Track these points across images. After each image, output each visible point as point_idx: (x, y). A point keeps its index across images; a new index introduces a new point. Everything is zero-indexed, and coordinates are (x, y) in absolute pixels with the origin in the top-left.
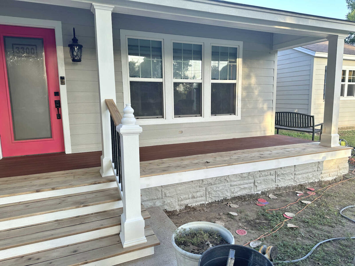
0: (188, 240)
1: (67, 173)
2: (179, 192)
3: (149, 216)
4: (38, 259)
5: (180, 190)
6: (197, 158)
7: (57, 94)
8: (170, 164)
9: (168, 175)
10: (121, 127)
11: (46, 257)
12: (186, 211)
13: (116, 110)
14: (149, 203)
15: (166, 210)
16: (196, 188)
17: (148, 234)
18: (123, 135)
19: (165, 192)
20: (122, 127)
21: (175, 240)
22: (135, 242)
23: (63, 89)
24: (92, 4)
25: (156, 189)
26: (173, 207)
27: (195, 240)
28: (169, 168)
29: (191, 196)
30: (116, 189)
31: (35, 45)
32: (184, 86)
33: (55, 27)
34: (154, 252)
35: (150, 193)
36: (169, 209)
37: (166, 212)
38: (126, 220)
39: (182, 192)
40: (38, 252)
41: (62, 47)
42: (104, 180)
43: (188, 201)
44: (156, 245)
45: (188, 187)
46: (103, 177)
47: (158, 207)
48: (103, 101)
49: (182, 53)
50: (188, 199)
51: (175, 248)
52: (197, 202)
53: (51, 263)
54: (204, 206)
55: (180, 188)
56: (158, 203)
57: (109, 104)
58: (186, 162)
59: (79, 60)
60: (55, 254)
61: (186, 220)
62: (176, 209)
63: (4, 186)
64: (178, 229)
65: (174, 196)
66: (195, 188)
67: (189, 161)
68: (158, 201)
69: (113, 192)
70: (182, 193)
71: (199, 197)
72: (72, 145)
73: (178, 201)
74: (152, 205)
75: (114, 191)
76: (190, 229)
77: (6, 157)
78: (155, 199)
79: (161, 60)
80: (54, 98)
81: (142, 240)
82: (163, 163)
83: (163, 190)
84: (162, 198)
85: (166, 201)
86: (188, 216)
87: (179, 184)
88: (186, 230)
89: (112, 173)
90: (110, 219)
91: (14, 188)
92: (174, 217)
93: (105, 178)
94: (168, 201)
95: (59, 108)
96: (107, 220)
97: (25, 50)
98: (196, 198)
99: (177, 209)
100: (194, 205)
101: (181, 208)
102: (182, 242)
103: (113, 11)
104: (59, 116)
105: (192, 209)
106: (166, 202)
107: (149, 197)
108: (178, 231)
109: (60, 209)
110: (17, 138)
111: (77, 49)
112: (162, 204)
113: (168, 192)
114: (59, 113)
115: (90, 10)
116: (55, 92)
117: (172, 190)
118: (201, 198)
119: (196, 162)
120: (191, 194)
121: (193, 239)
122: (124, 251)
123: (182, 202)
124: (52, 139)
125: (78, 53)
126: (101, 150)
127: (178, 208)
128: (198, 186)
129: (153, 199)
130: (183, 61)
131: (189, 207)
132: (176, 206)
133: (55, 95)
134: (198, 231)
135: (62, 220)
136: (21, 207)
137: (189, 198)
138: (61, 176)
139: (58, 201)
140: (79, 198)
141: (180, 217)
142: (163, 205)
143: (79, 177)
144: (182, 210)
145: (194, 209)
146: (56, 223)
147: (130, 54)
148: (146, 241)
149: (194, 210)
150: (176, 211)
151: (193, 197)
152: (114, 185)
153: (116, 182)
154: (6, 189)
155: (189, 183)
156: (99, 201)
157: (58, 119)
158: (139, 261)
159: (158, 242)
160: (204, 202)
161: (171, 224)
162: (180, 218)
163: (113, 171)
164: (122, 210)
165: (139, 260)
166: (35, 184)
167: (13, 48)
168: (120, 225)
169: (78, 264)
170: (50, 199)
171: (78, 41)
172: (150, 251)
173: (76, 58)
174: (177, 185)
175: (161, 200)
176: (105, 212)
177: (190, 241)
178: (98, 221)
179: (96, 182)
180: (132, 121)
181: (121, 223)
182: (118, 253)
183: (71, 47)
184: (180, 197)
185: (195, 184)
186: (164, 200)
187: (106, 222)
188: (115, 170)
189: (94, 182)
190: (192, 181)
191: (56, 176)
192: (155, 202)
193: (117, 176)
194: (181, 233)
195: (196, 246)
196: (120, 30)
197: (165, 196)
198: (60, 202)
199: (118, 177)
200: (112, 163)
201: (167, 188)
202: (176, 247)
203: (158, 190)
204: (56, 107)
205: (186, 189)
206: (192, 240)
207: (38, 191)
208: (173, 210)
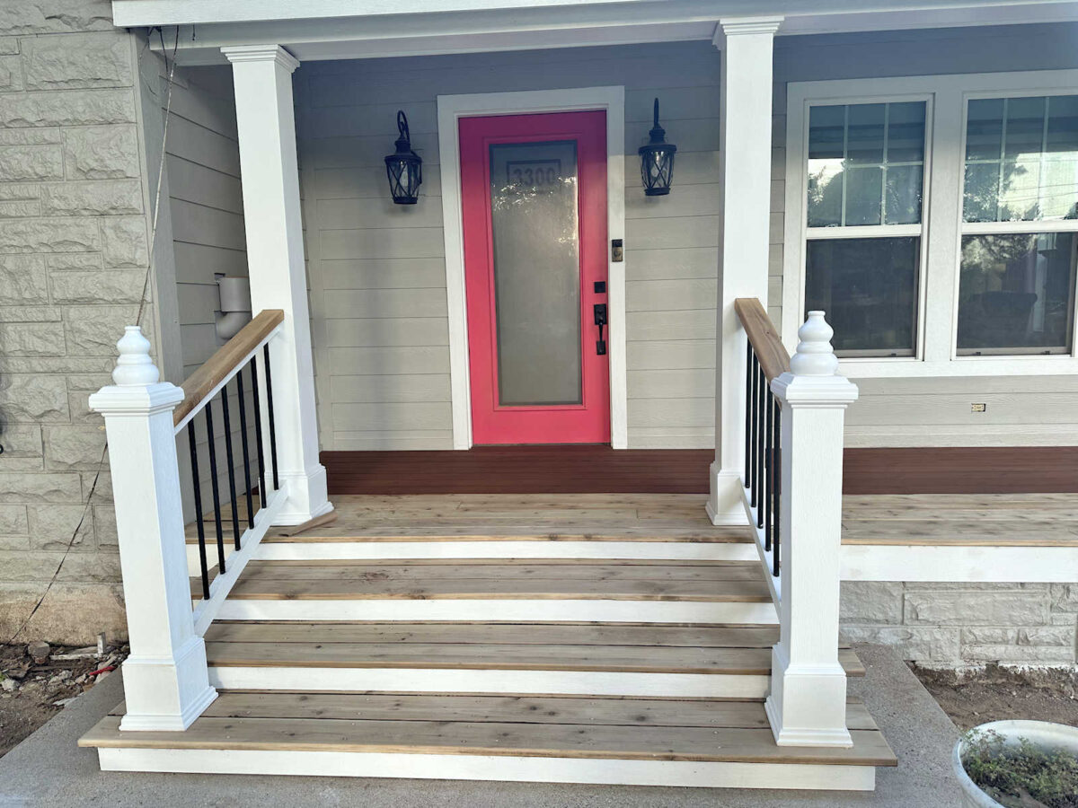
0: (1014, 774)
1: (620, 502)
2: (965, 613)
3: (862, 669)
4: (552, 714)
5: (970, 607)
6: (1044, 506)
7: (601, 287)
8: (937, 513)
9: (931, 549)
10: (790, 382)
11: (569, 713)
12: (989, 681)
13: (767, 328)
14: (855, 629)
15: (913, 662)
16: (1037, 612)
17: (856, 723)
18: (793, 406)
19: (915, 604)
20: (794, 381)
21: (965, 764)
22: (816, 737)
23: (617, 274)
24: (718, 23)
25: (883, 588)
26: (940, 659)
27: (1041, 781)
28: (932, 526)
29: (1016, 636)
30: (756, 568)
31: (558, 161)
32: (987, 245)
33: (607, 104)
34: (874, 785)
35: (863, 597)
36: (924, 662)
37: (916, 669)
38: (790, 666)
39: (977, 614)
40: (552, 696)
41: (623, 157)
42: (717, 534)
43: (1001, 649)
44: (883, 766)
45: (1004, 601)
46: (715, 523)
47: (889, 648)
48: (728, 303)
49: (1004, 132)
50: (1000, 643)
51: (966, 788)
52: (1036, 658)
53: (582, 732)
54: (1064, 678)
55: (972, 602)
56: (888, 637)
57: (746, 314)
58: (999, 515)
59: (665, 191)
60: (591, 712)
61: (987, 711)
62: (952, 668)
63: (481, 513)
64: (976, 732)
65: (948, 623)
66: (1031, 610)
67: (1011, 512)
68: (887, 630)
69: (747, 575)
70: (978, 620)
71: (1049, 644)
72: (630, 426)
73: (963, 642)
74: (865, 636)
75: (748, 570)
76: (1021, 740)
77: (481, 443)
78: (878, 621)
79: (920, 163)
80: (592, 299)
81: (835, 738)
82: (910, 508)
83: (906, 598)
84: (902, 623)
85: (915, 632)
86: (996, 700)
87: (968, 585)
88: (1004, 740)
89: (741, 516)
90: (737, 651)
91: (501, 521)
92: (945, 693)
93: (723, 528)
94: (923, 634)
95: (605, 326)
96: (730, 651)
97: (545, 176)
98: (1036, 645)
99: (957, 670)
100: (1023, 667)
101: (972, 669)
102: (993, 776)
103: (778, 31)
104: (603, 348)
105: (1016, 680)
106: (916, 638)
107: (856, 610)
108: (977, 738)
109: (604, 595)
110: (506, 398)
111: (662, 159)
112: (902, 642)
113: (925, 606)
114: (603, 339)
115: (711, 41)
116: (596, 283)
117: (940, 602)
118: (1054, 650)
119: (1043, 520)
120: (1016, 629)
121: (1034, 777)
122: (779, 756)
123: (977, 650)
124: (583, 407)
125: (664, 169)
126: (713, 447)
127: (959, 666)
128: (1046, 603)
129: (869, 620)
130: (1006, 157)
131: (1004, 670)
132: (953, 658)
133: (596, 292)
134: (1055, 755)
135: (608, 624)
136: (516, 572)
137: (1005, 642)
138: (605, 506)
139: (597, 572)
140: (652, 574)
141: (967, 697)
142: (906, 646)
143: (650, 515)
144: (974, 677)
145: (1023, 681)
146: (592, 629)
147: (813, 156)
148: (851, 742)
149: (1022, 685)
150: (953, 673)
151: (1023, 641)
152: (749, 553)
153: (754, 546)
154: (485, 522)
155: (1009, 588)
156: (705, 592)
157: (599, 354)
158: (823, 798)
159: (891, 756)
160: (1064, 666)
161: (933, 711)
162: (965, 702)
163: (745, 513)
164: (775, 634)
165: (825, 796)
166: (545, 518)
167: (508, 173)
168: (766, 677)
169: (649, 753)
170: (581, 563)
171: (665, 136)
172: (862, 779)
173: (656, 186)
174: (959, 589)
175: (900, 629)
176: (721, 626)
177: (1023, 780)
178: (702, 650)
179: (698, 535)
180: (824, 363)
181: (771, 670)
182: (761, 756)
183: (646, 154)
184: (970, 632)
185: (1033, 597)
186: (909, 631)
187: (725, 657)
188: (755, 511)
189: (691, 537)
190: (1021, 584)
191: (595, 505)
192: (876, 630)
193: (760, 527)
194: (985, 746)
195: (1045, 803)
196: (789, 84)
197: (914, 616)
198: (605, 576)
199: (762, 533)
200: (745, 489)
201: (921, 591)
202: (969, 785)
203: (891, 595)
204: (596, 323)
205: (994, 606)
206: (1031, 779)
207: (553, 538)
208: (940, 668)
